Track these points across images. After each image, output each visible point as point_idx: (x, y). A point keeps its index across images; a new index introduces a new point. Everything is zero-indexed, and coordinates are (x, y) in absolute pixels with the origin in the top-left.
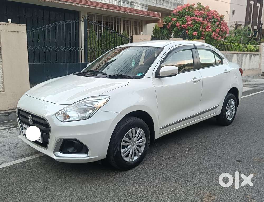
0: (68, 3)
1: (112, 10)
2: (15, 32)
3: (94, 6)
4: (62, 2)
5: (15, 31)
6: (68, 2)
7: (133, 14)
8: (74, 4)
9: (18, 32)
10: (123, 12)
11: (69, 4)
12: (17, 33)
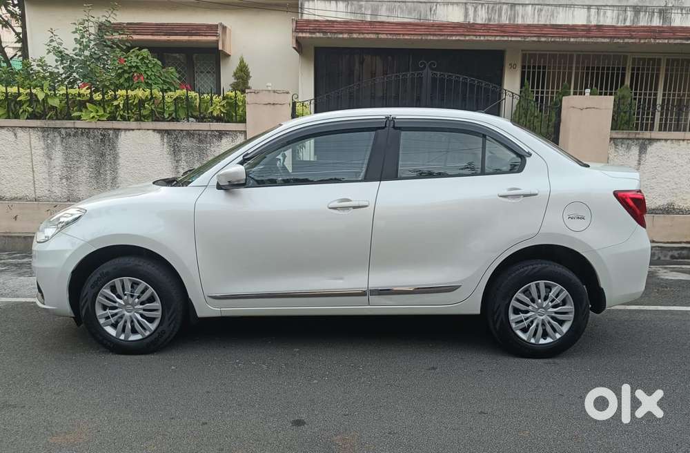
0: (454, 38)
1: (572, 40)
2: (268, 106)
3: (519, 36)
4: (441, 38)
5: (270, 104)
6: (454, 35)
7: (642, 41)
8: (467, 38)
9: (274, 104)
10: (607, 40)
11: (457, 38)
12: (272, 106)
